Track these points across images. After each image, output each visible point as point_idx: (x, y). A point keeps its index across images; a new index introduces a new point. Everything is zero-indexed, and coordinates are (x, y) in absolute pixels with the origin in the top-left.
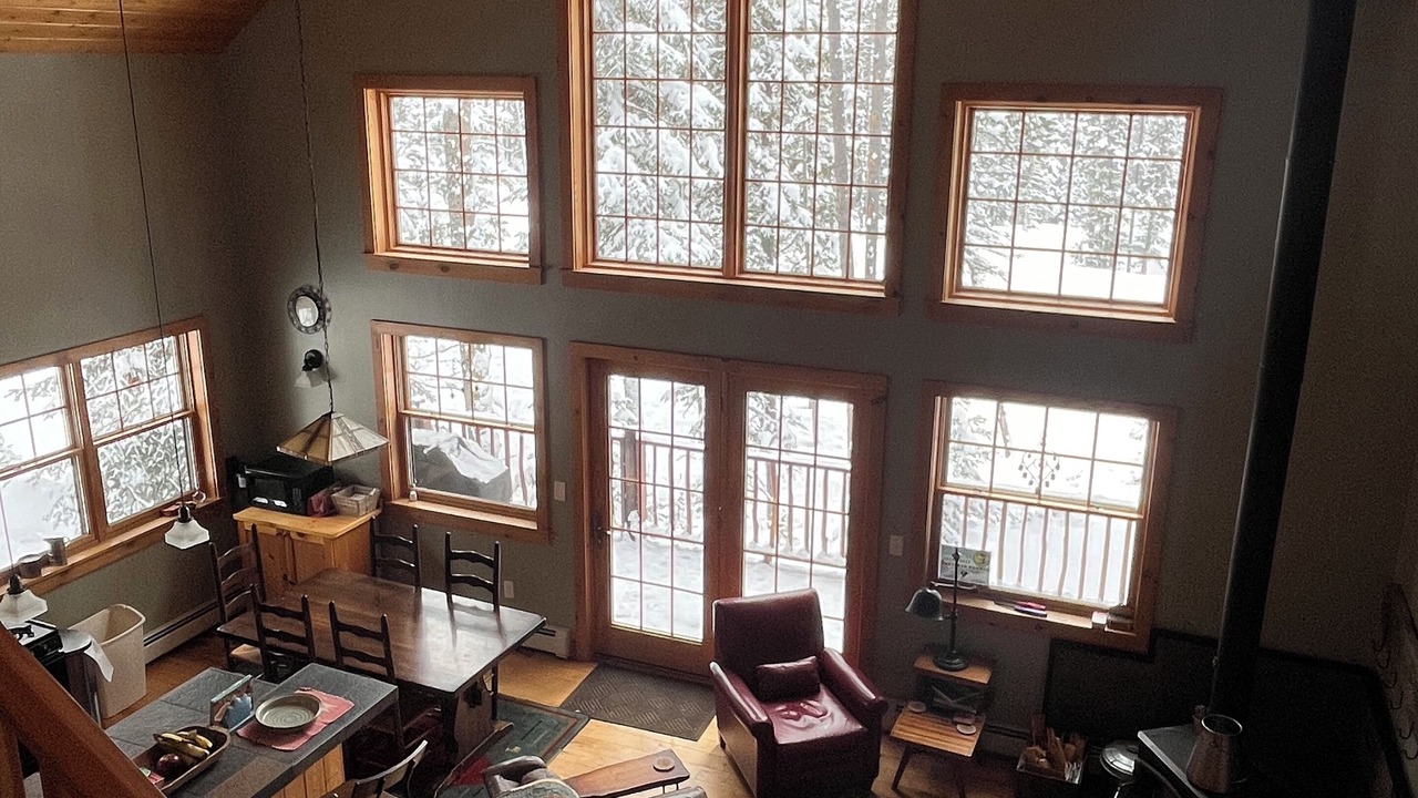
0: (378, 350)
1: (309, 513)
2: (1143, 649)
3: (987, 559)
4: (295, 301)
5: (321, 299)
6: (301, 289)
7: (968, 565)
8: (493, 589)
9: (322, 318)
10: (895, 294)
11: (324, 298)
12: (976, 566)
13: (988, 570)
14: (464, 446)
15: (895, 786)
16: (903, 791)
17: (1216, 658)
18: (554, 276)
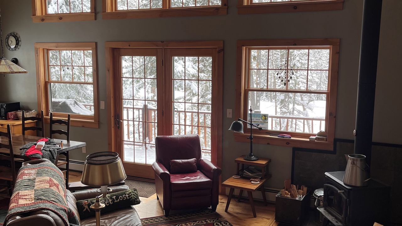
0: (37, 55)
1: (7, 118)
2: (332, 149)
3: (267, 118)
4: (8, 38)
5: (17, 37)
6: (11, 34)
7: (259, 121)
8: (67, 134)
9: (17, 44)
10: (225, 5)
11: (18, 36)
12: (262, 121)
13: (267, 122)
14: (77, 104)
15: (226, 210)
16: (230, 212)
17: (355, 130)
18: (100, 16)
